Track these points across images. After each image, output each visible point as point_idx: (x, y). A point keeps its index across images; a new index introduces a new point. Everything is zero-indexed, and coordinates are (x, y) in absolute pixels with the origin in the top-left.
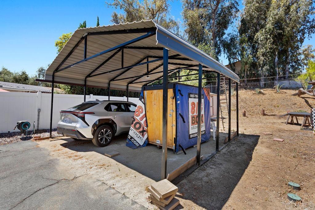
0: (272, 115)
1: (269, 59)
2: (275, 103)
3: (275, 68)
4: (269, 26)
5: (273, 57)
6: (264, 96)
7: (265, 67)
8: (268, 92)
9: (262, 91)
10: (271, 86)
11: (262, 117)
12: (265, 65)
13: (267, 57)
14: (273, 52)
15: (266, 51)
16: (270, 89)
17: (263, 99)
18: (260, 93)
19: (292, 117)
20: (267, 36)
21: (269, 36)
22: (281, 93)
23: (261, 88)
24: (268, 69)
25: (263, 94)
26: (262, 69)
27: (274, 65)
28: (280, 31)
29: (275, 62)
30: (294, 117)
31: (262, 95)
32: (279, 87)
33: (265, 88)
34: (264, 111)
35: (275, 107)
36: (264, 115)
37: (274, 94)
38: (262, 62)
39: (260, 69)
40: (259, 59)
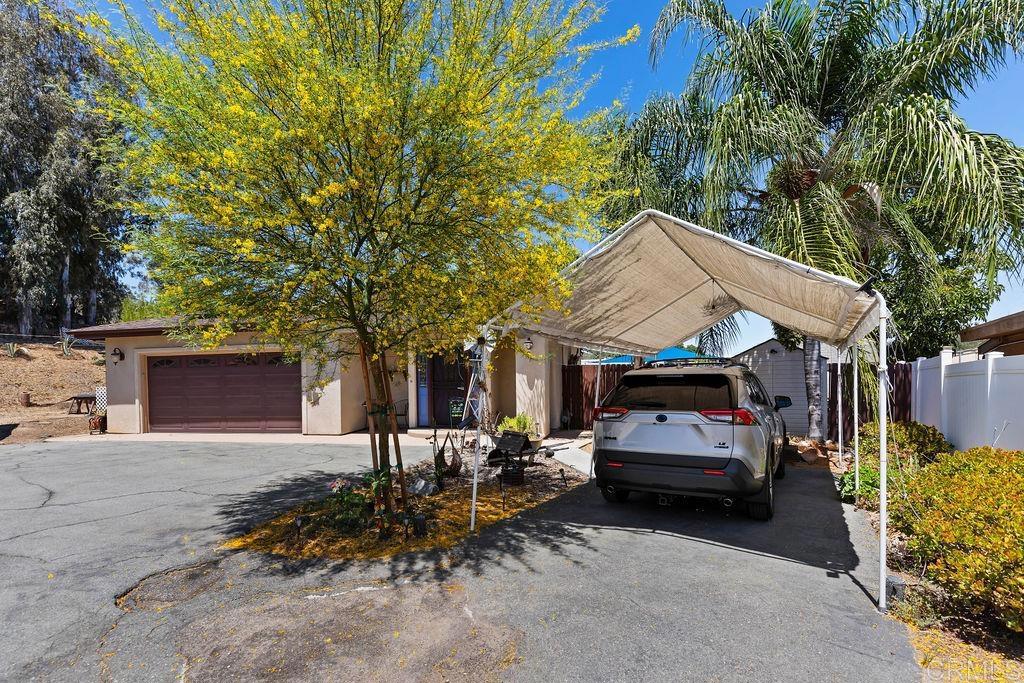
0: (48, 405)
1: (45, 270)
2: (56, 379)
3: (62, 296)
4: (47, 189)
5: (57, 268)
6: (29, 363)
7: (35, 289)
8: (41, 353)
9: (25, 350)
10: (50, 338)
11: (23, 409)
12: (34, 284)
13: (42, 266)
14: (59, 257)
15: (37, 249)
16: (47, 346)
17: (27, 369)
18: (19, 354)
19: (79, 404)
20: (42, 211)
21: (46, 215)
22: (72, 357)
23: (21, 341)
24: (42, 295)
25: (28, 358)
26: (25, 293)
27: (60, 287)
28: (76, 212)
29: (63, 278)
30: (83, 405)
31: (24, 361)
32: (69, 343)
33: (35, 342)
34: (28, 397)
35: (55, 387)
36: (29, 404)
37: (55, 359)
38: (25, 275)
39: (20, 291)
40: (17, 265)
